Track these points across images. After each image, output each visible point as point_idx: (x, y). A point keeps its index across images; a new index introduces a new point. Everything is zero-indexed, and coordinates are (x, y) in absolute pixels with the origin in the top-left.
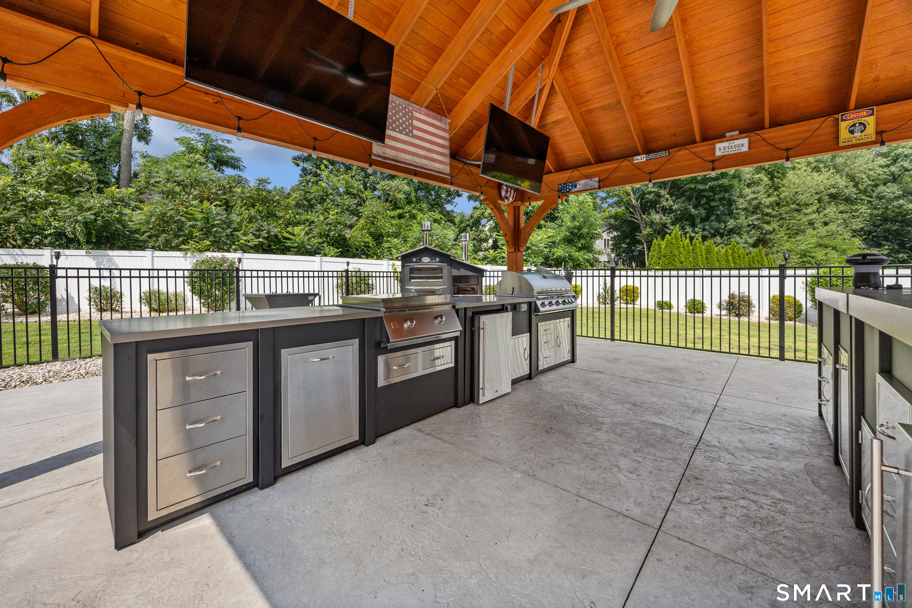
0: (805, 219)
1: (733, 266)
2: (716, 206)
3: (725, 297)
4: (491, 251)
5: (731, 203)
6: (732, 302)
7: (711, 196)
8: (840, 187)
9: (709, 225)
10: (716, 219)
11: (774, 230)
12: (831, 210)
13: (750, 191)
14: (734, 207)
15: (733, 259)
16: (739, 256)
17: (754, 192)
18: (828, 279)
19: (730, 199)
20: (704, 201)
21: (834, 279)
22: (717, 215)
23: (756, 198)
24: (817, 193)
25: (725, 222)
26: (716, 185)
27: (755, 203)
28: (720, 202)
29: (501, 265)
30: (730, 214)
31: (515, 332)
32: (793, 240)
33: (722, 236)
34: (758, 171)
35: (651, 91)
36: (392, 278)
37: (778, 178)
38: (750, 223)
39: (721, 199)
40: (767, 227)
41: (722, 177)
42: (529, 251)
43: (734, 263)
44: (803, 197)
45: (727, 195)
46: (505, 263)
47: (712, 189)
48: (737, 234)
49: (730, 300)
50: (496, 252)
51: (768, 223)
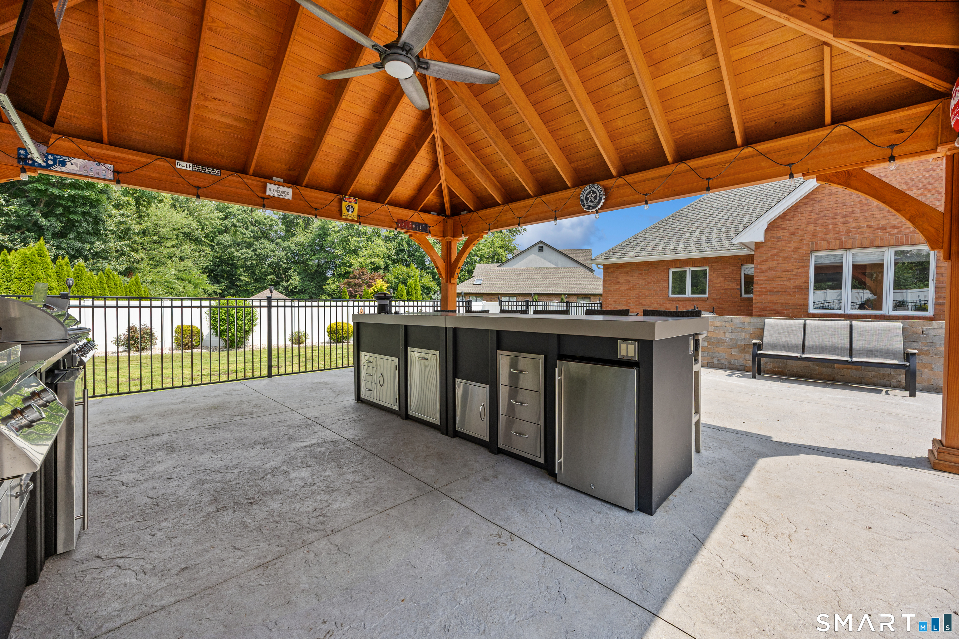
0: (166, 252)
1: (109, 295)
2: (77, 221)
3: (123, 331)
5: (98, 222)
6: (133, 336)
7: (69, 207)
8: (193, 228)
9: (67, 243)
10: (76, 237)
11: (142, 260)
12: (187, 247)
13: (119, 213)
14: (101, 227)
15: (108, 287)
16: (115, 285)
17: (123, 215)
18: (226, 309)
19: (96, 216)
20: (59, 211)
21: (230, 309)
22: (78, 233)
23: (124, 223)
24: (175, 229)
25: (92, 243)
26: (79, 195)
27: (122, 227)
28: (83, 217)
30: (97, 234)
32: (156, 271)
33: (86, 259)
34: (126, 193)
35: (220, 100)
37: (144, 206)
38: (119, 248)
39: (84, 214)
40: (135, 256)
41: (87, 188)
43: (110, 292)
44: (163, 230)
45: (93, 211)
47: (72, 198)
48: (104, 258)
49: (129, 335)
51: (136, 251)
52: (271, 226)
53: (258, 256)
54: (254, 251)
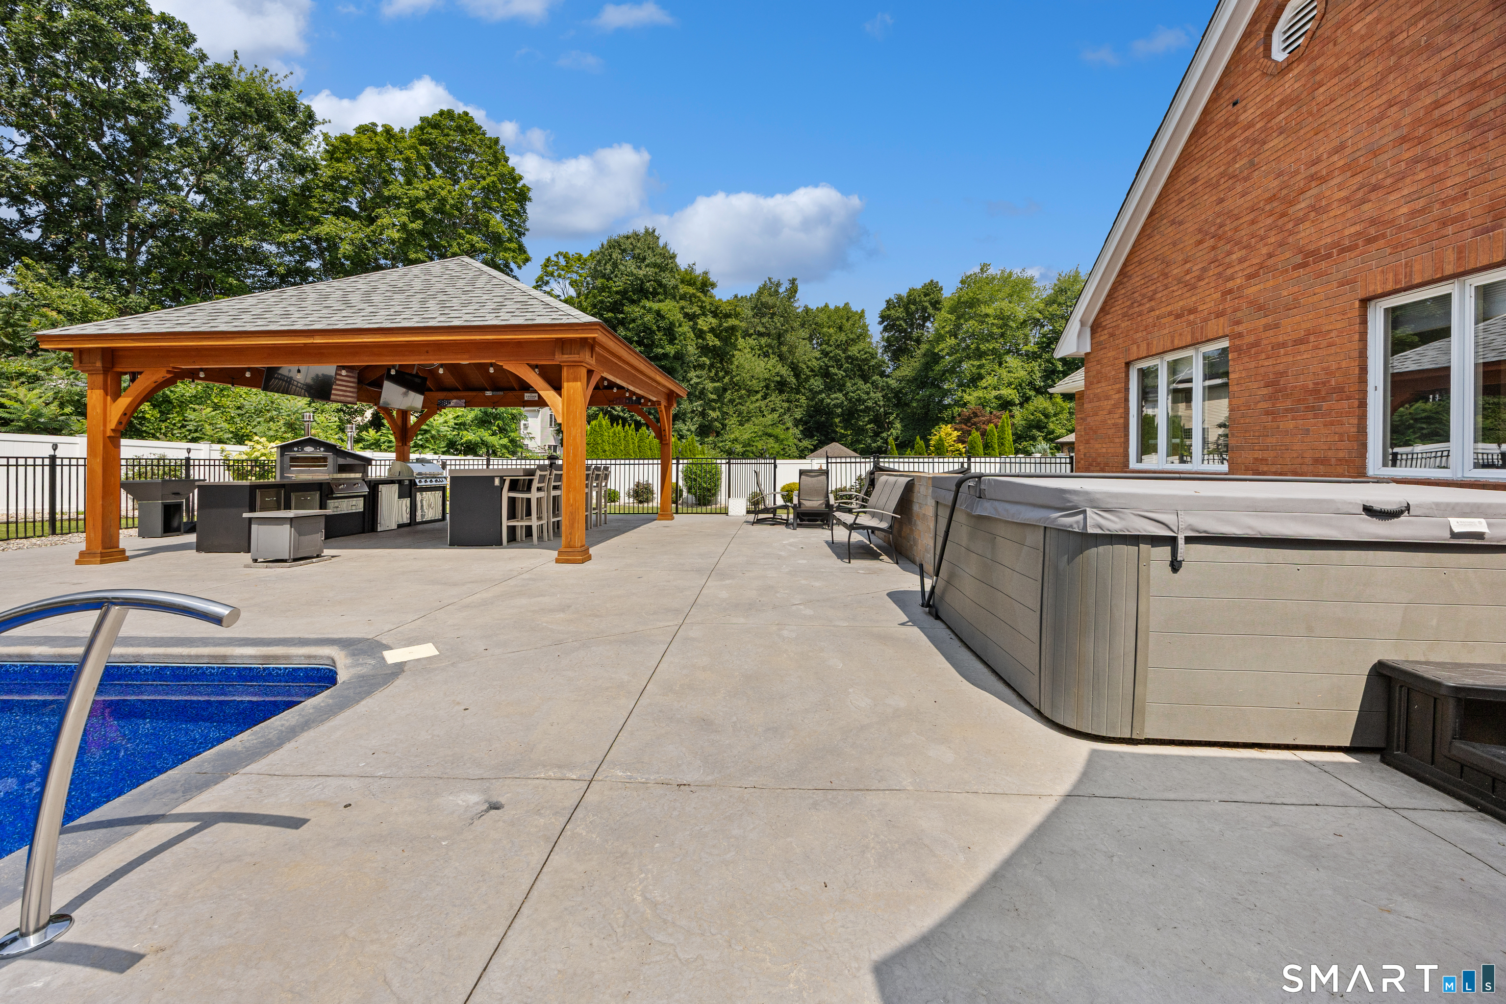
4: (372, 432)
29: (386, 451)
31: (401, 496)
36: (222, 468)
42: (428, 436)
46: (392, 449)
50: (379, 433)
52: (866, 359)
53: (850, 400)
54: (845, 395)
